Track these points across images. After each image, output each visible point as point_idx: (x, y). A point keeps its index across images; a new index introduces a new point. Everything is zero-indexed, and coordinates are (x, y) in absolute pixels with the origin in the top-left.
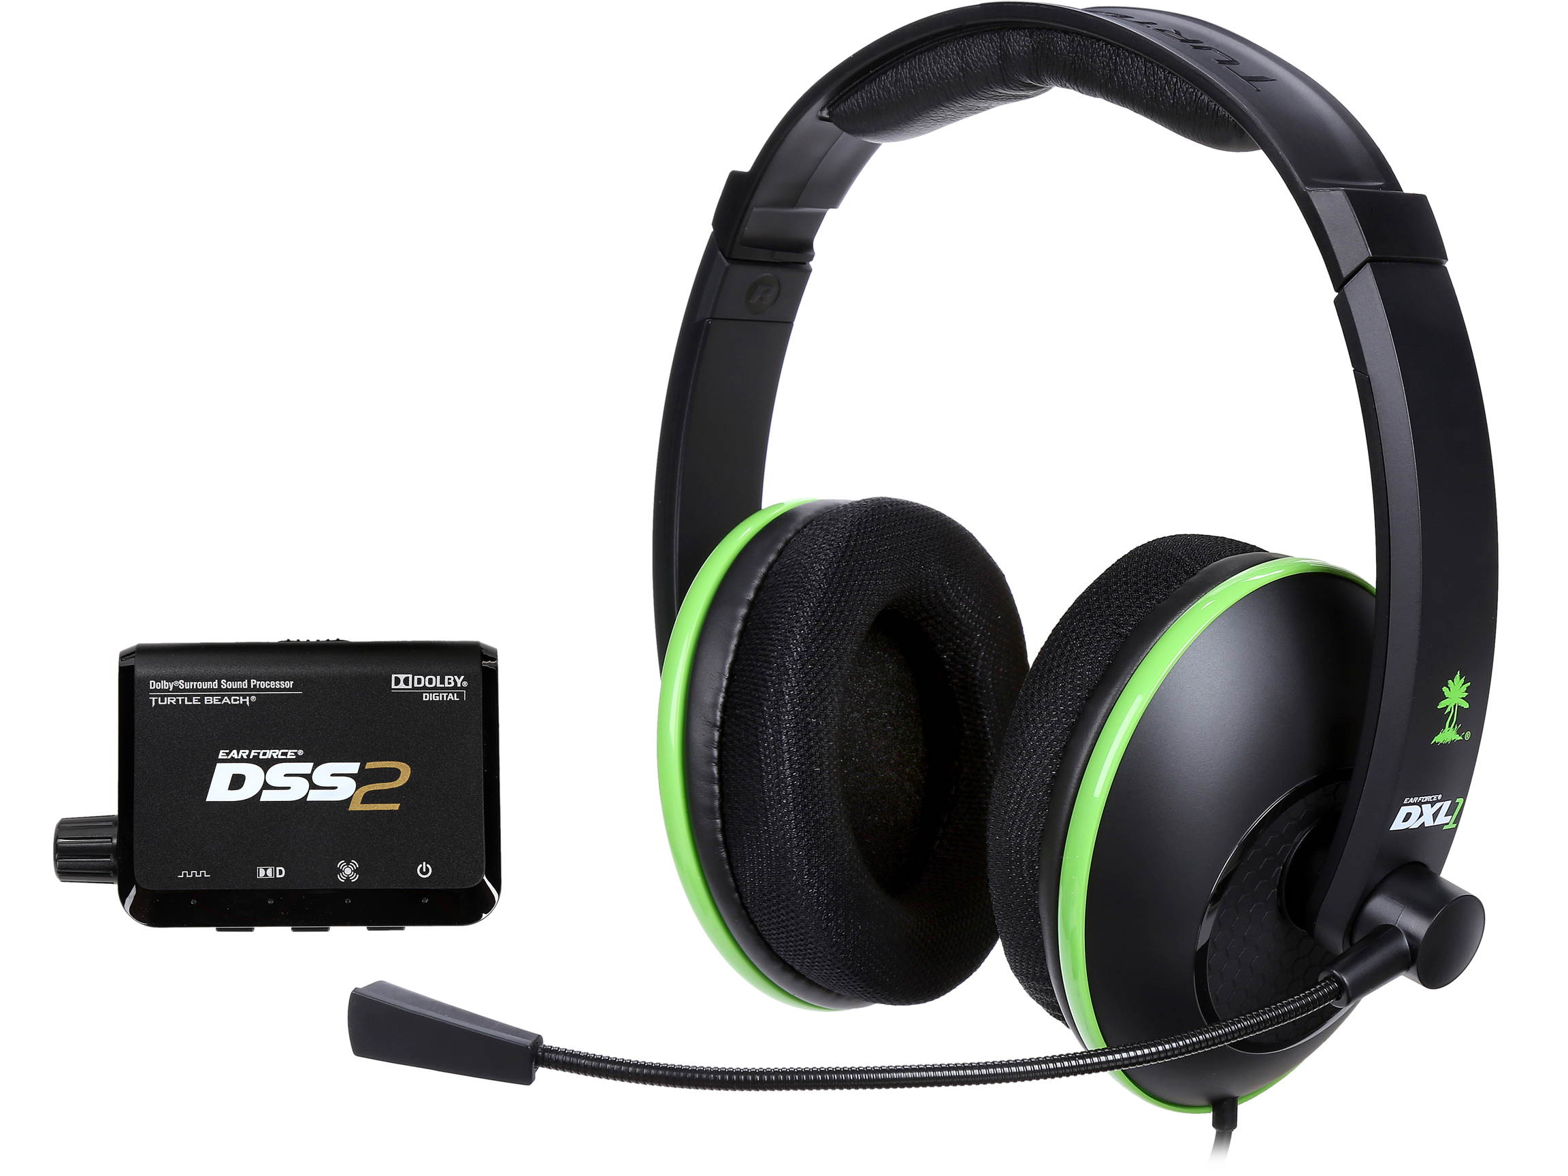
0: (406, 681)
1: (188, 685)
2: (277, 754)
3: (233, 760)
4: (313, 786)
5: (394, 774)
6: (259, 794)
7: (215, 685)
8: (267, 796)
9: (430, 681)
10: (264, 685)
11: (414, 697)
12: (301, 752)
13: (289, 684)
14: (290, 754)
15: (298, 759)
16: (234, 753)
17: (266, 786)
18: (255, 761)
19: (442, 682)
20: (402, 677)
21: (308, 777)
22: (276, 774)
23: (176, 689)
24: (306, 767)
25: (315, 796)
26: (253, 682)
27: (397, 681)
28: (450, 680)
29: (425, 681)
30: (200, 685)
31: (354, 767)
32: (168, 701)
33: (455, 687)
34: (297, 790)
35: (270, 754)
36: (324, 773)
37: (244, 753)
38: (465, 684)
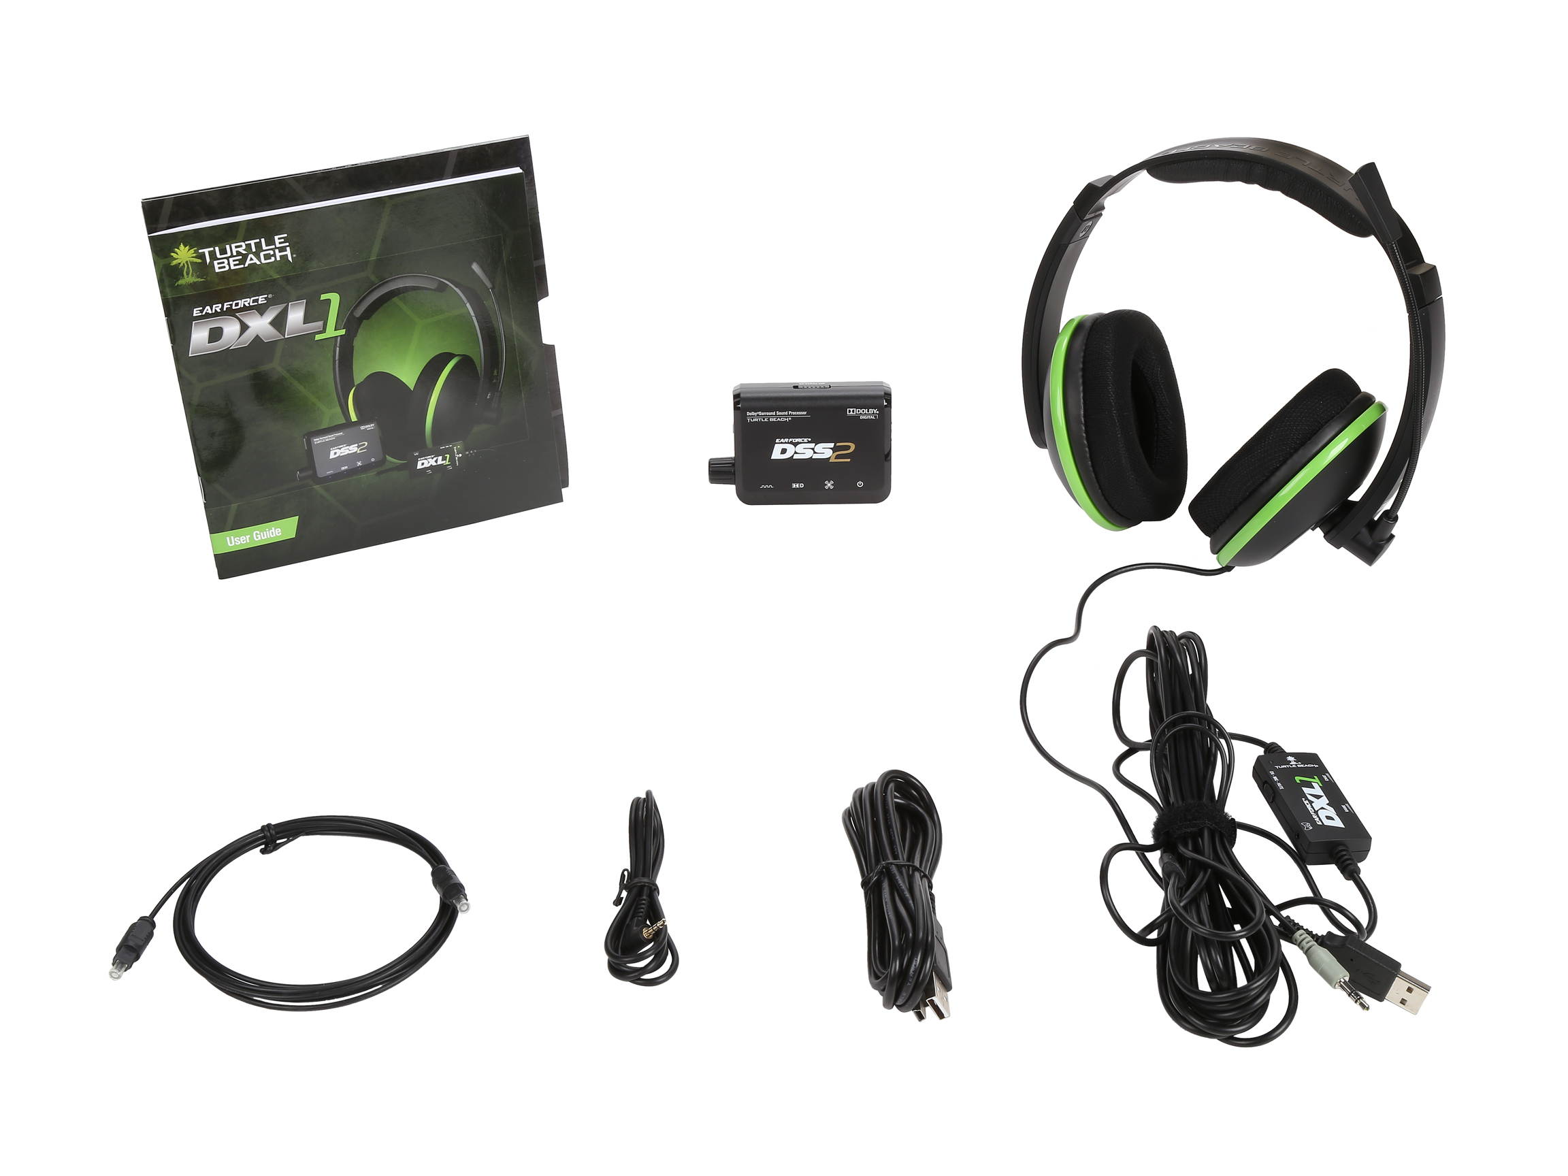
0: (853, 411)
1: (763, 414)
2: (800, 440)
3: (782, 443)
4: (815, 453)
5: (848, 448)
6: (793, 456)
7: (774, 413)
8: (796, 457)
9: (863, 411)
10: (794, 413)
11: (857, 417)
12: (810, 440)
13: (805, 413)
14: (806, 440)
15: (809, 442)
16: (782, 440)
17: (796, 453)
18: (791, 443)
19: (868, 411)
20: (851, 410)
21: (813, 449)
22: (800, 448)
23: (758, 415)
24: (812, 445)
25: (815, 456)
26: (790, 412)
27: (850, 411)
28: (871, 411)
29: (861, 411)
30: (768, 414)
31: (832, 445)
32: (755, 420)
33: (873, 414)
34: (808, 454)
35: (797, 440)
36: (820, 447)
37: (786, 440)
38: (878, 412)
